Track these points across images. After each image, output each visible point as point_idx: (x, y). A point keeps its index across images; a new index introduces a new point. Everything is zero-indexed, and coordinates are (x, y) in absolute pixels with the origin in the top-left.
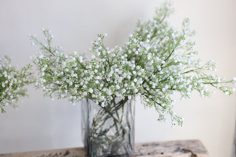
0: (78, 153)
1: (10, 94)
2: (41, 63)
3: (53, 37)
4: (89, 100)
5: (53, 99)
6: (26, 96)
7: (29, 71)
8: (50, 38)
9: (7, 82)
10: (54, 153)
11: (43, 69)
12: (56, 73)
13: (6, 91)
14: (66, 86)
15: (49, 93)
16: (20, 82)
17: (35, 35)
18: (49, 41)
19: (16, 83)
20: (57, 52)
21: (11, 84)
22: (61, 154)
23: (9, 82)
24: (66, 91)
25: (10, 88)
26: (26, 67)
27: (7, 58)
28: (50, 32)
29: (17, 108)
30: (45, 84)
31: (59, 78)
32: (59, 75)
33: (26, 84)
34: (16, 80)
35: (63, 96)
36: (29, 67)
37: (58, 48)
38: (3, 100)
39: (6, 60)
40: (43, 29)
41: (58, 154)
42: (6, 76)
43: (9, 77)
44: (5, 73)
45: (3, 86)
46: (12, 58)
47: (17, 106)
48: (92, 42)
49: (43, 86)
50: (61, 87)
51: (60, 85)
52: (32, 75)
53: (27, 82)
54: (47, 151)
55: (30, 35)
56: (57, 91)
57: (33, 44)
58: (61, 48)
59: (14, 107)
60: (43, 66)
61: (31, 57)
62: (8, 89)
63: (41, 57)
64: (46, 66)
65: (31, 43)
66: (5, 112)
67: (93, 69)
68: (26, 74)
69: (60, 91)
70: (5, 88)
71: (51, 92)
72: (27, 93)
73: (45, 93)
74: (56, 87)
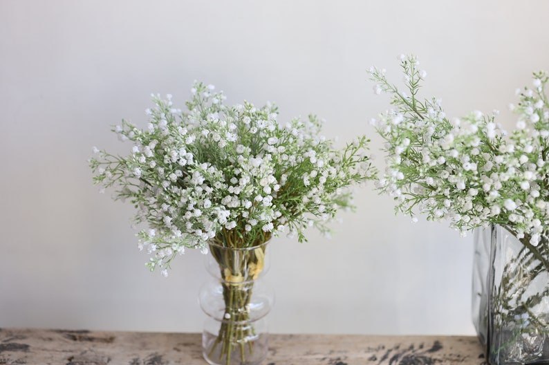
0: (463, 350)
1: (318, 201)
2: (396, 135)
3: (424, 75)
4: (497, 226)
5: (415, 220)
6: (348, 209)
7: (362, 151)
8: (416, 77)
9: (314, 174)
10: (407, 345)
11: (400, 150)
12: (427, 159)
13: (310, 194)
14: (447, 192)
15: (408, 206)
16: (342, 175)
17: (384, 70)
18: (414, 85)
19: (333, 176)
20: (431, 110)
21: (323, 180)
22: (421, 347)
23: (319, 175)
24: (448, 203)
25: (321, 187)
26: (357, 142)
27: (312, 121)
28: (418, 63)
29: (328, 235)
30: (400, 184)
31: (433, 171)
32: (434, 164)
33: (353, 181)
34: (333, 171)
35: (439, 213)
36: (362, 143)
37: (431, 102)
38: (303, 214)
39: (312, 124)
40: (403, 57)
41: (416, 347)
42: (313, 160)
43: (321, 164)
44: (312, 154)
45: (307, 183)
46: (324, 120)
47: (329, 231)
48: (518, 91)
49: (395, 187)
50: (434, 193)
51: (432, 188)
52: (369, 161)
53: (356, 177)
54: (390, 338)
55: (372, 70)
56: (424, 202)
57: (379, 90)
58: (439, 101)
59: (323, 231)
60: (400, 143)
61: (373, 120)
62: (314, 190)
63: (397, 120)
64: (407, 142)
65: (374, 89)
66: (306, 240)
67: (517, 155)
68: (355, 158)
69: (433, 202)
70: (310, 188)
71: (411, 203)
72: (351, 202)
73: (397, 203)
74: (424, 192)
